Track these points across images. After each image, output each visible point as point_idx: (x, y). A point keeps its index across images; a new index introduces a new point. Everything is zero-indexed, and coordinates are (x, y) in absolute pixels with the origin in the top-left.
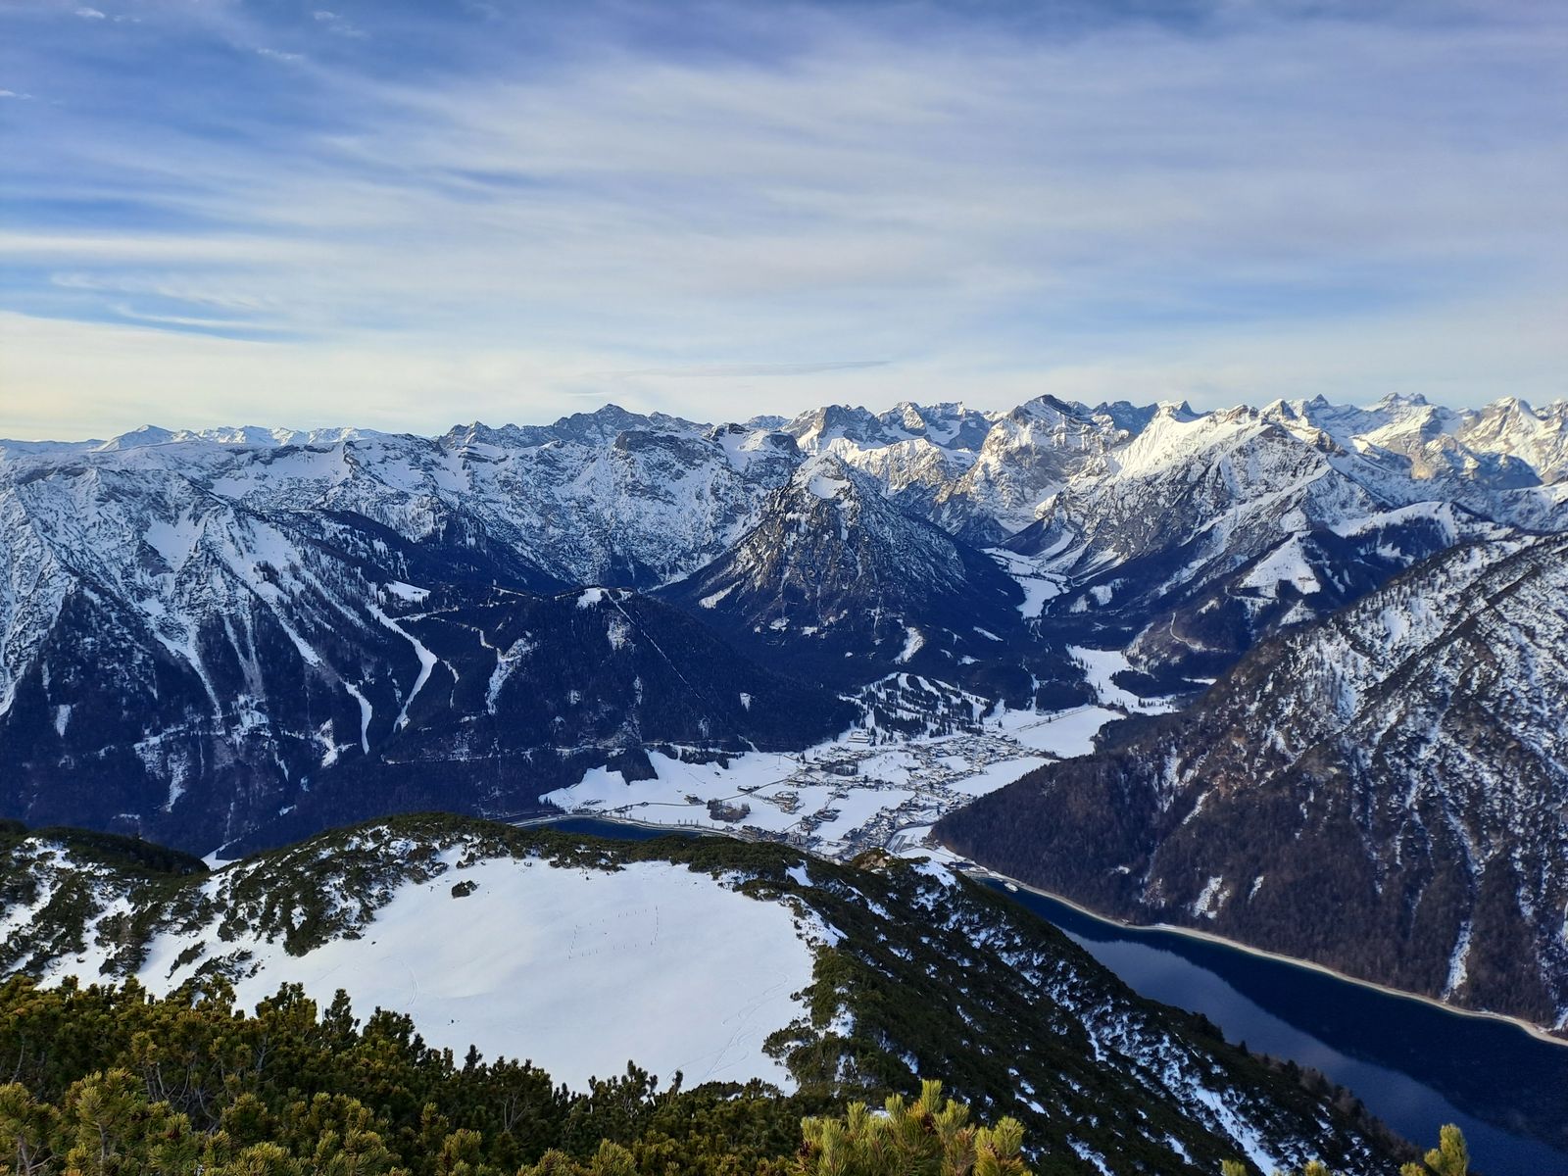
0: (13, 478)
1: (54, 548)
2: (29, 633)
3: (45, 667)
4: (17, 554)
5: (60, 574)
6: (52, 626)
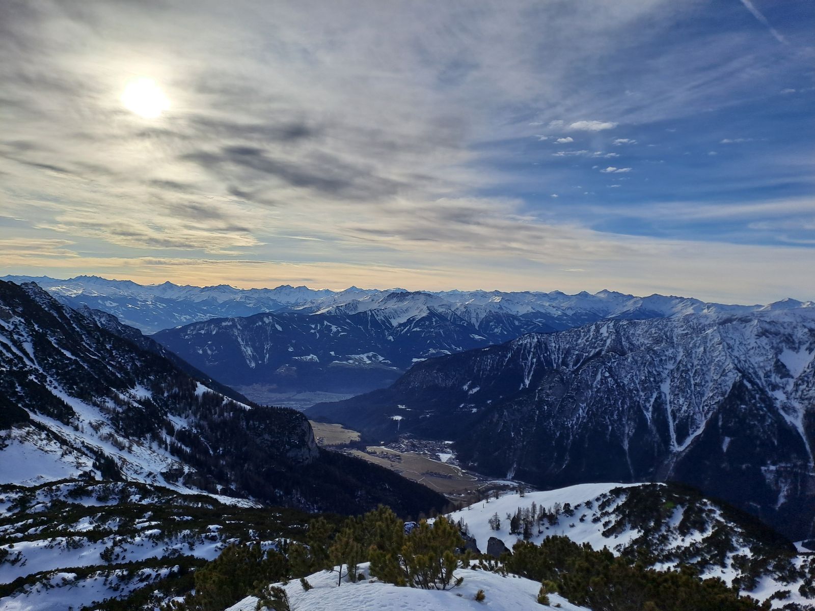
0: (717, 322)
1: (731, 358)
2: (715, 397)
3: (720, 416)
4: (714, 358)
5: (733, 371)
6: (726, 396)
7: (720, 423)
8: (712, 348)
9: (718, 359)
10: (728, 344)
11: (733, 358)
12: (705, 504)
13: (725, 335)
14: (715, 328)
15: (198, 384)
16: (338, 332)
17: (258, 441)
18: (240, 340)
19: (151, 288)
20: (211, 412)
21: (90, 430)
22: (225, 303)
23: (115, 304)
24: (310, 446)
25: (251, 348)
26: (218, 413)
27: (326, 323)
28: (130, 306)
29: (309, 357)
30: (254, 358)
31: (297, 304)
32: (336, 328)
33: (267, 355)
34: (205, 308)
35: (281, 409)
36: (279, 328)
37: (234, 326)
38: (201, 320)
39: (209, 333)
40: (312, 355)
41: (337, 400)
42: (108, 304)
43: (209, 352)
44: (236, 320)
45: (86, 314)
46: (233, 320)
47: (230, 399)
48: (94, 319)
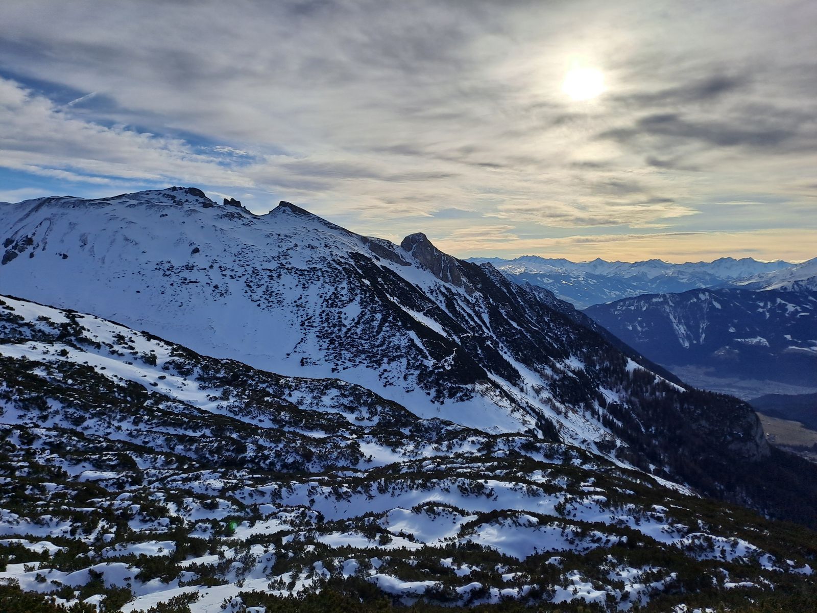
15: (629, 359)
16: (797, 312)
17: (694, 426)
18: (671, 317)
19: (583, 265)
20: (642, 389)
21: (531, 392)
22: (656, 278)
23: (551, 281)
24: (758, 441)
25: (685, 327)
26: (649, 391)
27: (779, 300)
28: (564, 282)
29: (755, 340)
30: (688, 337)
31: (741, 280)
32: (794, 307)
33: (704, 335)
34: (635, 284)
35: (720, 395)
36: (718, 306)
37: (665, 302)
38: (631, 296)
39: (638, 309)
40: (759, 338)
41: (794, 393)
42: (545, 280)
43: (639, 329)
44: (668, 296)
45: (528, 290)
46: (664, 296)
47: (662, 378)
48: (534, 294)
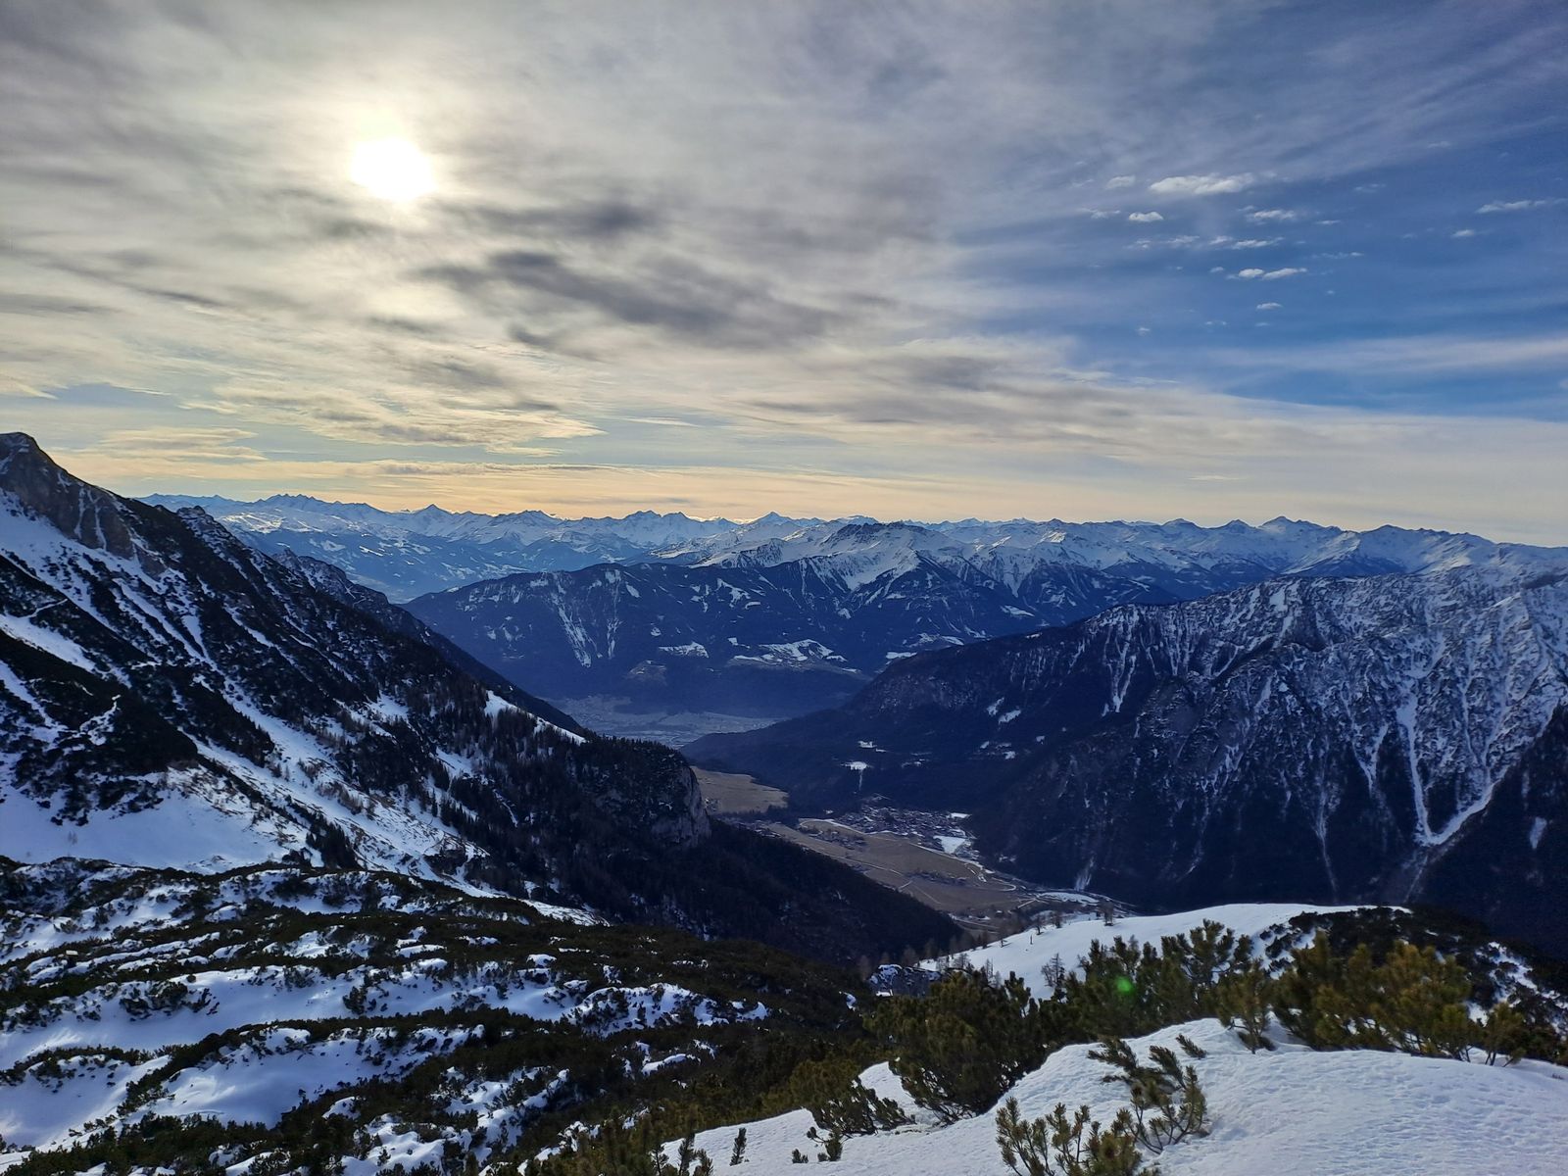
0: (1521, 582)
1: (1552, 656)
3: (1526, 775)
5: (1555, 683)
7: (1525, 791)
8: (1510, 637)
9: (1523, 658)
10: (1545, 629)
11: (1556, 656)
12: (1495, 953)
13: (1539, 610)
14: (1518, 595)
15: (490, 694)
16: (744, 600)
17: (599, 803)
18: (562, 613)
19: (403, 517)
20: (513, 747)
21: (298, 776)
22: (536, 545)
23: (339, 547)
24: (694, 814)
25: (583, 629)
26: (525, 749)
27: (720, 582)
28: (366, 550)
29: (690, 648)
30: (589, 648)
31: (667, 548)
32: (741, 592)
33: (613, 643)
34: (500, 554)
35: (639, 742)
36: (634, 592)
37: (552, 587)
38: (493, 577)
39: (507, 599)
40: (695, 644)
41: (742, 730)
42: (327, 546)
43: (508, 636)
44: (556, 577)
45: (289, 565)
46: (550, 577)
47: (547, 723)
48: (303, 573)
